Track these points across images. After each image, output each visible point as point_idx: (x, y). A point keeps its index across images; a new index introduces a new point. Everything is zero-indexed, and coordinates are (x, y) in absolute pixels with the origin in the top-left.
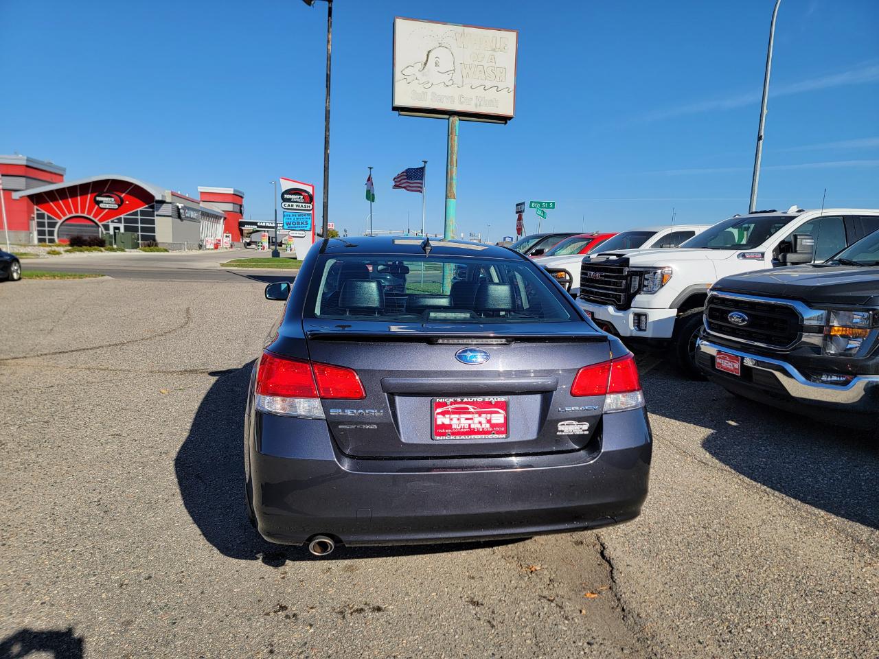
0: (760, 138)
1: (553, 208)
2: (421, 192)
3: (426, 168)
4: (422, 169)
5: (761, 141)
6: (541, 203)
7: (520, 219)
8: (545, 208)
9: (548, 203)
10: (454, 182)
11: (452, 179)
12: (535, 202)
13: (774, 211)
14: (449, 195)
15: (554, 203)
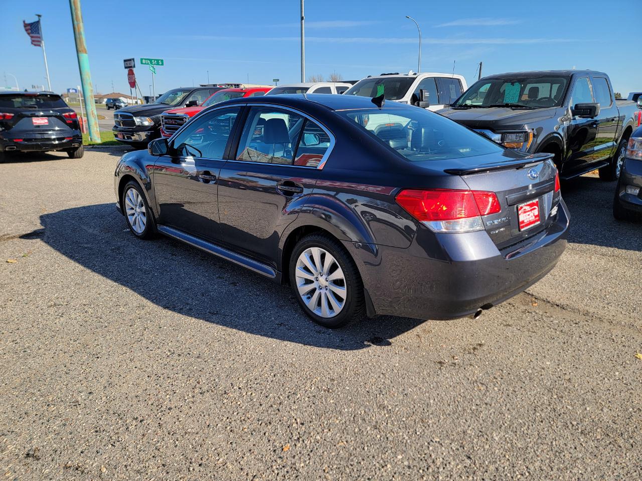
0: (302, 18)
1: (162, 64)
2: (40, 46)
3: (41, 22)
4: (38, 22)
5: (303, 21)
6: (151, 60)
7: (131, 73)
8: (155, 64)
9: (158, 61)
10: (83, 37)
11: (80, 34)
12: (145, 59)
13: (398, 74)
14: (80, 49)
15: (162, 61)
